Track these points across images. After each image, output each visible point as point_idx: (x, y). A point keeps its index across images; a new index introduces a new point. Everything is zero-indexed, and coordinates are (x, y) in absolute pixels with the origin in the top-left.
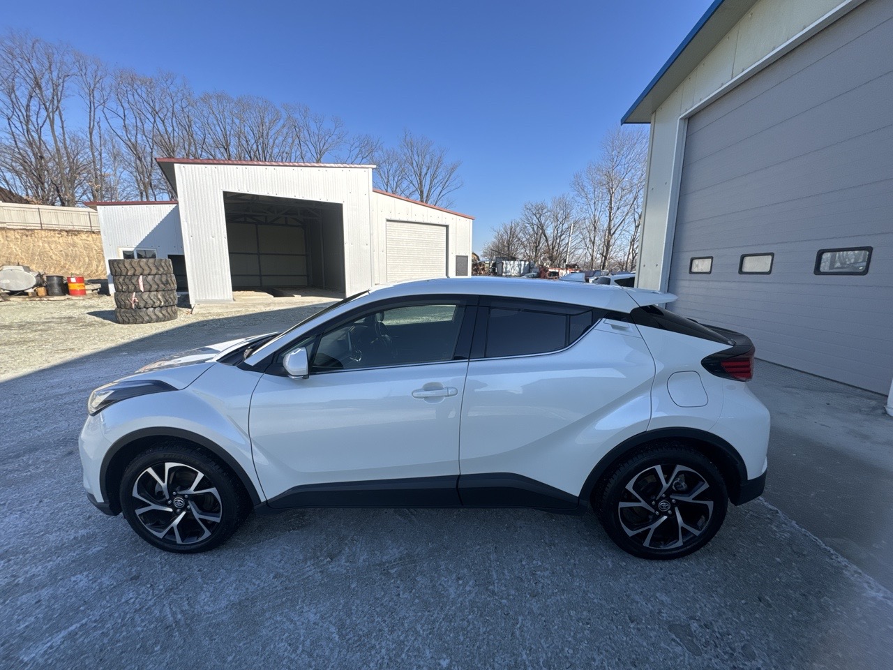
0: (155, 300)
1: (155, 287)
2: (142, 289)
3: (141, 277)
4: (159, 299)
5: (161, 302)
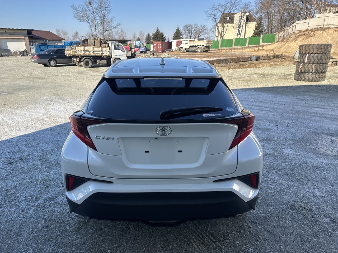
0: (310, 69)
3: (308, 54)
4: (312, 68)
5: (313, 70)
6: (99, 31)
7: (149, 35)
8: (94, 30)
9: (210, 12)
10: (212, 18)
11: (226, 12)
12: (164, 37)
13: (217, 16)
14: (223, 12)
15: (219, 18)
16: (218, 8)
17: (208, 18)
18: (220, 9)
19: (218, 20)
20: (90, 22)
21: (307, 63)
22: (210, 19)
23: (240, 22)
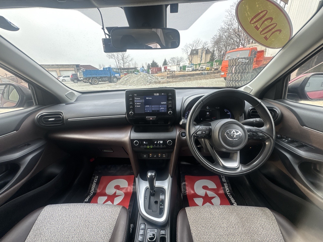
0: (237, 78)
1: (238, 71)
2: (233, 72)
3: (235, 66)
4: (238, 77)
5: (239, 78)
6: (120, 64)
7: (149, 64)
8: (118, 63)
9: (184, 49)
10: (185, 52)
11: (194, 49)
12: (157, 65)
13: (188, 51)
14: (192, 48)
15: (190, 52)
16: (189, 46)
17: (183, 52)
18: (190, 47)
19: (189, 54)
20: (116, 59)
21: (234, 73)
22: (185, 53)
23: (202, 53)
